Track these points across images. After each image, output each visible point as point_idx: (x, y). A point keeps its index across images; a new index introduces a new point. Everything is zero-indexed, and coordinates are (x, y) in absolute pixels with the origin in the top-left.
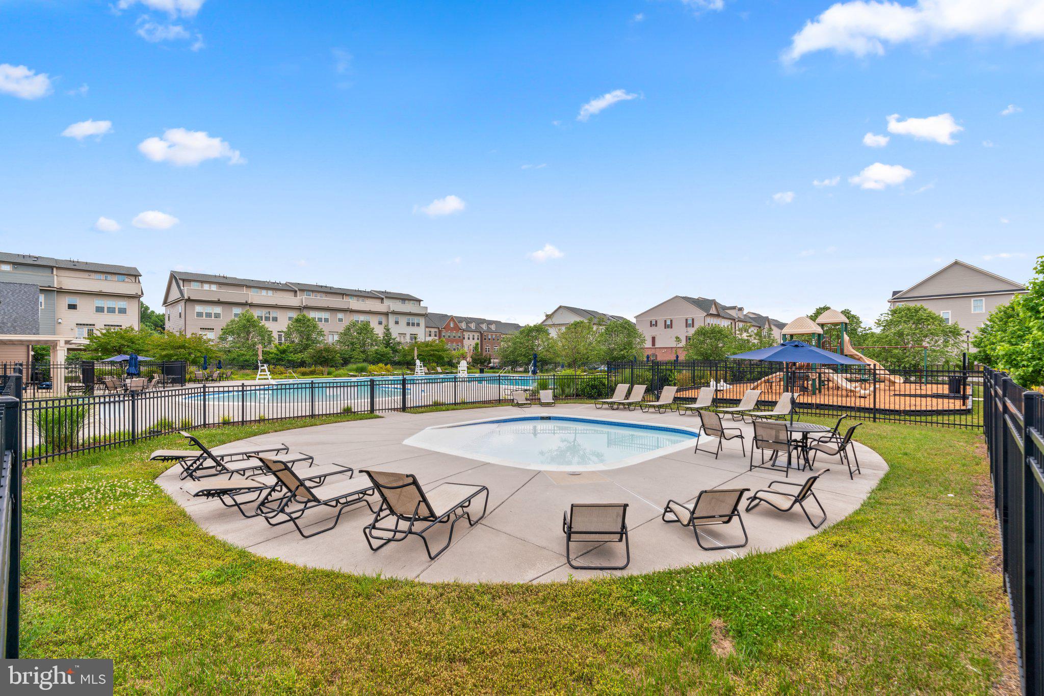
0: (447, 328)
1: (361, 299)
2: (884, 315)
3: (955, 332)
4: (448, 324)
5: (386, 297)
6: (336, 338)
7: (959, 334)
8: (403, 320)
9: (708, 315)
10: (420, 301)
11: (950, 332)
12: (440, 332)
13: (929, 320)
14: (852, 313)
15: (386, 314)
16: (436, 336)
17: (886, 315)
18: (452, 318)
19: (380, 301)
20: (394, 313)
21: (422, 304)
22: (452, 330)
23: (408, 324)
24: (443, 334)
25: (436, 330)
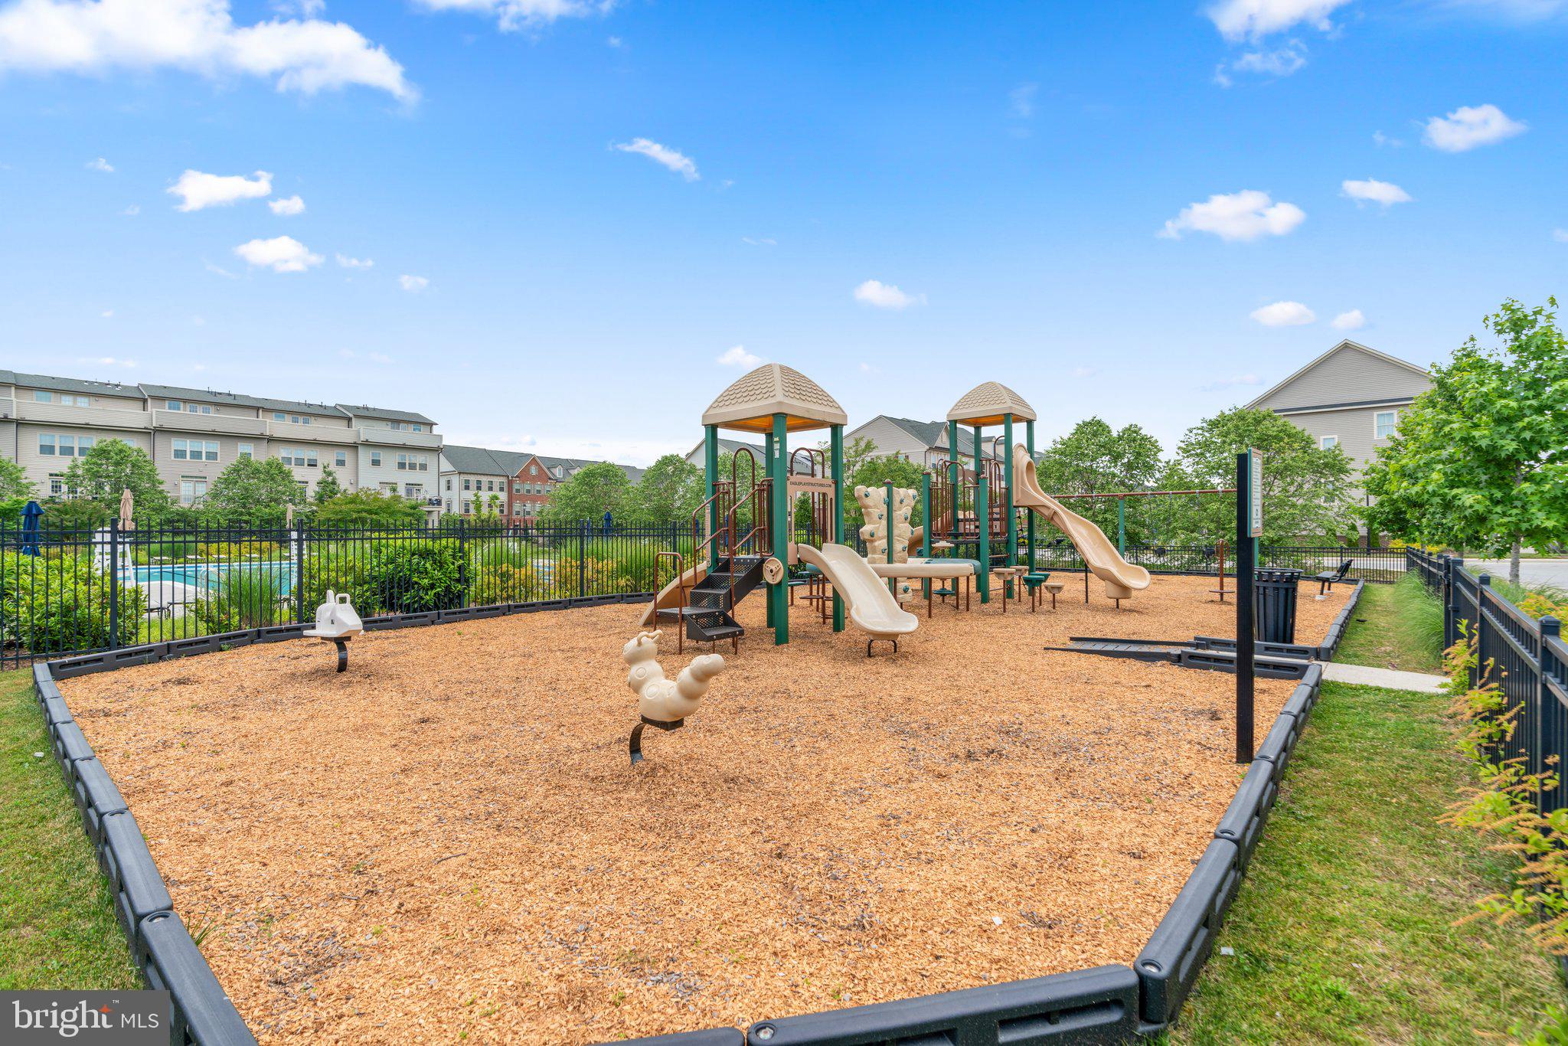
0: (524, 476)
1: (301, 419)
2: (1195, 431)
3: (1334, 466)
4: (527, 470)
5: (356, 416)
6: (202, 490)
7: (1342, 470)
8: (390, 459)
9: (930, 448)
10: (431, 425)
11: (1326, 465)
12: (510, 483)
13: (1281, 440)
14: (1143, 432)
15: (354, 447)
16: (502, 489)
17: (1200, 432)
18: (535, 460)
19: (345, 422)
20: (367, 444)
21: (436, 430)
22: (534, 479)
23: (402, 466)
24: (516, 486)
25: (504, 480)
